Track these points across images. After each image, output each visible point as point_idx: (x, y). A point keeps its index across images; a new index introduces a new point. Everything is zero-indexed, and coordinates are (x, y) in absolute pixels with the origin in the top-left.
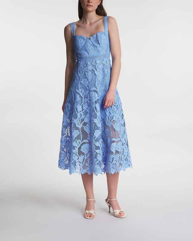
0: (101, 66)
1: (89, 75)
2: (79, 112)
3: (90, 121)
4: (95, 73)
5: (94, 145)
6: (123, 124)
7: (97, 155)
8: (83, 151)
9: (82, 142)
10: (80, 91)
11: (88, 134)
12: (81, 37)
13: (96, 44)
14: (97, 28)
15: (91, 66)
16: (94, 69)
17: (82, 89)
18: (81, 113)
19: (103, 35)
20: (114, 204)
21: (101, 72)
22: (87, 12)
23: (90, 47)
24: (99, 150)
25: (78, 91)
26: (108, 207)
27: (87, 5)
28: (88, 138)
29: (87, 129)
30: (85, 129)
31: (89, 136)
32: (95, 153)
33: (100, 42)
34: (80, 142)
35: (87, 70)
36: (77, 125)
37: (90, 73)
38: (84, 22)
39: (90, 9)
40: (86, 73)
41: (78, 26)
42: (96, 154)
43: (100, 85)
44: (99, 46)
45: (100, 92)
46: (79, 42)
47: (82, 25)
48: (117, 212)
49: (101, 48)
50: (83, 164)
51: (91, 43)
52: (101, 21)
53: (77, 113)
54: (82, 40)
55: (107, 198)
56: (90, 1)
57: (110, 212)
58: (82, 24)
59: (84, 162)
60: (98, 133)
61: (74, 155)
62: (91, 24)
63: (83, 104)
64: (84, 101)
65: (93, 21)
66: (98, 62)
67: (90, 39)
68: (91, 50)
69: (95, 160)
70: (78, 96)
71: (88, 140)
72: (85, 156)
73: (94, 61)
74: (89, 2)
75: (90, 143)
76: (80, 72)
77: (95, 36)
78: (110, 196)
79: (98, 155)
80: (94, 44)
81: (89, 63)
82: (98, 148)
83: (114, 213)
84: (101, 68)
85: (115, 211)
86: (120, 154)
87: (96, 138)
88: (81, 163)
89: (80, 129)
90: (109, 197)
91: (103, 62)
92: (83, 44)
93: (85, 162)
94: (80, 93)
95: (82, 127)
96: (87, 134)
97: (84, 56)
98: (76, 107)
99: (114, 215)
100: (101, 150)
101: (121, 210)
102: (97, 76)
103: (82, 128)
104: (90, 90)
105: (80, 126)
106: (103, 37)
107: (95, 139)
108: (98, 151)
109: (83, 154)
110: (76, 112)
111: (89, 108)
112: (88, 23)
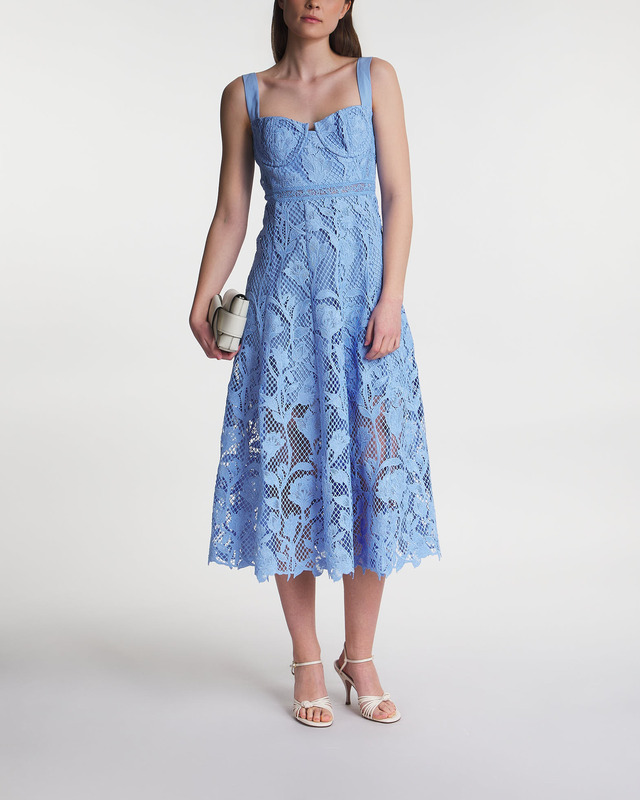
0: (349, 221)
1: (310, 248)
2: (281, 372)
3: (317, 401)
4: (332, 240)
5: (329, 481)
6: (416, 413)
7: (339, 512)
8: (296, 502)
9: (293, 471)
10: (283, 301)
11: (311, 442)
12: (283, 122)
13: (335, 148)
14: (337, 93)
15: (318, 217)
16: (327, 229)
17: (289, 294)
18: (288, 373)
19: (358, 118)
20: (363, 674)
21: (350, 238)
22: (303, 40)
23: (314, 158)
24: (344, 497)
25: (276, 303)
26: (342, 687)
27: (304, 19)
28: (311, 457)
29: (306, 428)
30: (301, 428)
31: (313, 451)
32: (333, 506)
33: (346, 140)
34: (287, 471)
35: (304, 233)
36: (276, 416)
37: (315, 241)
38: (289, 72)
39: (312, 30)
40: (302, 240)
41: (271, 85)
42: (336, 509)
43: (345, 281)
44: (344, 153)
45: (346, 304)
46: (279, 139)
47: (283, 84)
48: (372, 702)
49: (349, 160)
50: (297, 543)
51: (317, 142)
52: (348, 70)
53: (274, 375)
54: (289, 133)
55: (342, 657)
56: (315, 4)
57: (348, 703)
58: (283, 79)
59: (299, 537)
60: (340, 442)
61: (272, 514)
62: (313, 80)
63: (293, 346)
64: (297, 335)
65: (320, 71)
66: (340, 205)
67: (313, 129)
68: (316, 164)
69: (333, 528)
70: (276, 319)
71: (313, 464)
72: (303, 515)
73: (327, 203)
74: (311, 7)
75: (317, 473)
76: (282, 238)
77: (331, 119)
78: (351, 650)
79: (342, 512)
80: (329, 147)
81: (310, 209)
82: (339, 489)
83: (361, 706)
84: (350, 226)
85: (366, 699)
86: (400, 509)
87: (335, 456)
88: (291, 539)
89: (286, 427)
90: (346, 653)
91: (357, 207)
92: (292, 146)
93: (303, 536)
94: (283, 308)
95: (292, 420)
96: (308, 442)
97: (295, 184)
98: (271, 355)
99: (361, 712)
100: (351, 495)
101: (385, 698)
102: (338, 250)
103: (292, 425)
104: (317, 297)
105: (283, 419)
106: (357, 126)
107: (333, 462)
108: (341, 500)
109: (296, 509)
110: (272, 371)
111: (313, 357)
112: (305, 75)
